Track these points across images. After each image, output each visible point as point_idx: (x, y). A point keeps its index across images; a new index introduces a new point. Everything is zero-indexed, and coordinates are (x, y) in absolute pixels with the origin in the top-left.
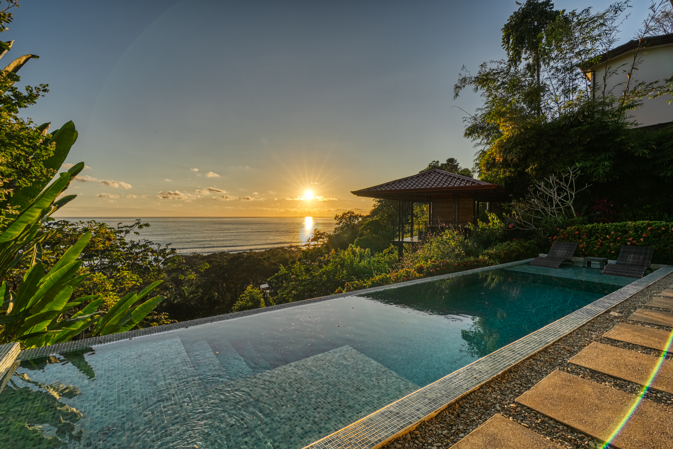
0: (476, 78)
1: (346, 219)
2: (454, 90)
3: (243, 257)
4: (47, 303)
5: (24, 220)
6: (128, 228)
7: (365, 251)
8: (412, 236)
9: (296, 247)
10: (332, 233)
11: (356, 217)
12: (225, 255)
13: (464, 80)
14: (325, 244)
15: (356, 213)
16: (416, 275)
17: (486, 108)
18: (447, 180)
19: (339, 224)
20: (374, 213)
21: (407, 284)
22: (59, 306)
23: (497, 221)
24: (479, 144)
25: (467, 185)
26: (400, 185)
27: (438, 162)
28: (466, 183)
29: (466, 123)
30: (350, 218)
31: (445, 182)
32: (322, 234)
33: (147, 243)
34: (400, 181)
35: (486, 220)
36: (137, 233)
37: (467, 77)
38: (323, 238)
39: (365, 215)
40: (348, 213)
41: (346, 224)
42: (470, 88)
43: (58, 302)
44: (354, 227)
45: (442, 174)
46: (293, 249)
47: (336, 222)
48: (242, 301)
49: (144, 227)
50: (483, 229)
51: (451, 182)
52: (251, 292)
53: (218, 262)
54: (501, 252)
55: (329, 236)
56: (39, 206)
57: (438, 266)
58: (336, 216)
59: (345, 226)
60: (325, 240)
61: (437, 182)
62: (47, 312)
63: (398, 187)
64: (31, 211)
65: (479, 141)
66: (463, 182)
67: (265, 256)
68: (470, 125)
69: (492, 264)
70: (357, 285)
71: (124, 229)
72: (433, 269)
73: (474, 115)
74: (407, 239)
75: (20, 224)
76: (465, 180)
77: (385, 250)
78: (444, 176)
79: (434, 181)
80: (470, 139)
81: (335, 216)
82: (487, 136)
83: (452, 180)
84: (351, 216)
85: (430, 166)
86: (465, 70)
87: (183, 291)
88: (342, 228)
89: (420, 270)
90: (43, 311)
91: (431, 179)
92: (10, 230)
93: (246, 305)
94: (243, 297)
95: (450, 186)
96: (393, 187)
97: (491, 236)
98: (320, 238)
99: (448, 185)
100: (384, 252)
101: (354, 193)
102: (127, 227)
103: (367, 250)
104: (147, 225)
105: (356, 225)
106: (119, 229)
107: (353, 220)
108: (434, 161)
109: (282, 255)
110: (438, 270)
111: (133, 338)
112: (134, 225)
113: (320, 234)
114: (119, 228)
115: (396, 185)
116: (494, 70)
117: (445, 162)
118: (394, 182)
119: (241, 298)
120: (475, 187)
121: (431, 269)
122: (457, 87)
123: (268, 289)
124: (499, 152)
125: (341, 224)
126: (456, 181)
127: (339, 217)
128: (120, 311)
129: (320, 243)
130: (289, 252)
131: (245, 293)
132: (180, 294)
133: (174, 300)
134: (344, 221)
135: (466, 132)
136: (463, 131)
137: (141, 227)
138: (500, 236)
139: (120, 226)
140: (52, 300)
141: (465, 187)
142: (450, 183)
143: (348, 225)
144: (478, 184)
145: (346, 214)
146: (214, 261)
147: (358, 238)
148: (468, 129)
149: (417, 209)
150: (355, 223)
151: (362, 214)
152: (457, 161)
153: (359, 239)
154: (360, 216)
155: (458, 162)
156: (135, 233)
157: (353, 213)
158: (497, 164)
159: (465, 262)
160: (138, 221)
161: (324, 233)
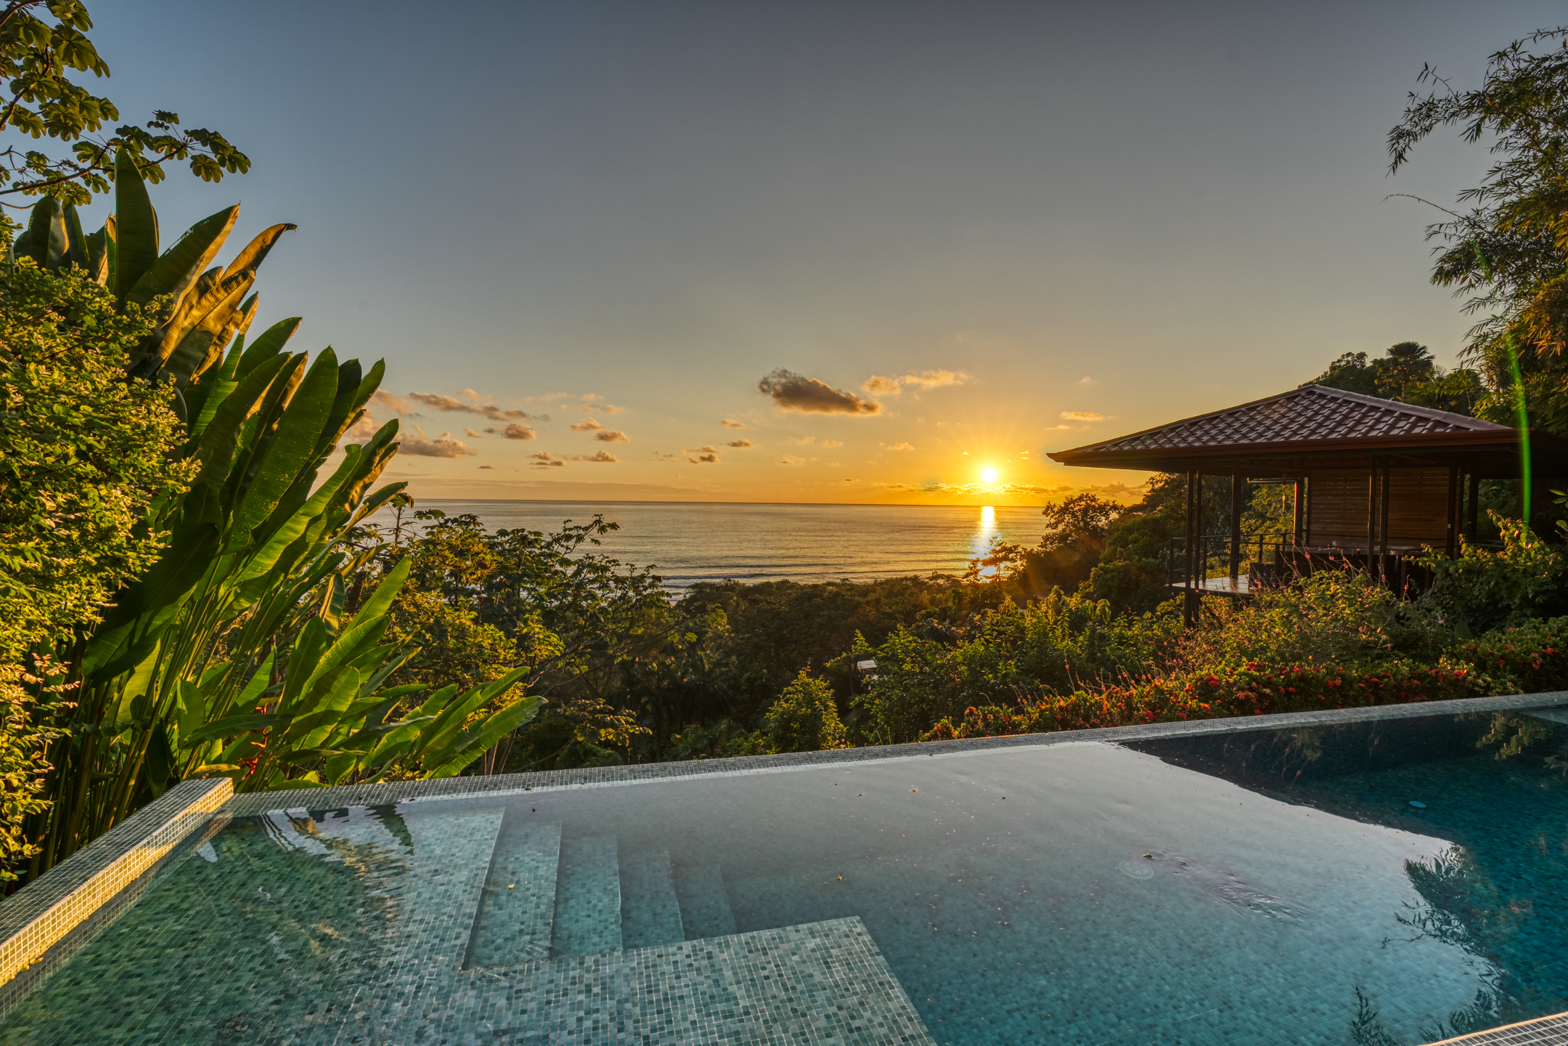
0: (1474, 97)
1: (1074, 515)
2: (1388, 145)
3: (821, 596)
4: (322, 695)
5: (282, 537)
6: (581, 532)
7: (1095, 607)
8: (1234, 575)
9: (948, 577)
10: (1036, 548)
11: (1103, 509)
12: (788, 588)
13: (1428, 109)
14: (1019, 573)
15: (1102, 499)
16: (1186, 703)
17: (1498, 184)
18: (1346, 417)
19: (1055, 526)
20: (1153, 500)
21: (1138, 733)
22: (342, 704)
23: (1531, 545)
24: (1483, 302)
25: (1417, 430)
26: (1192, 434)
27: (1362, 355)
28: (1414, 425)
29: (1438, 240)
30: (1085, 511)
31: (1339, 424)
32: (1010, 550)
33: (609, 562)
34: (1193, 423)
35: (1489, 539)
36: (596, 542)
37: (1437, 97)
38: (1013, 560)
39: (1128, 504)
40: (1081, 498)
41: (1074, 525)
42: (1450, 132)
43: (340, 696)
44: (1096, 533)
45: (1334, 399)
46: (941, 582)
47: (1047, 520)
48: (787, 701)
49: (609, 529)
50: (1473, 571)
51: (1358, 422)
52: (808, 684)
53: (769, 603)
54: (1528, 651)
55: (1029, 556)
56: (308, 510)
57: (1268, 683)
58: (1048, 507)
59: (1071, 531)
60: (1019, 563)
61: (1312, 425)
62: (325, 711)
63: (1184, 440)
64: (294, 521)
65: (1484, 290)
66: (1401, 424)
67: (871, 597)
68: (1452, 244)
69: (1487, 691)
70: (995, 718)
71: (574, 533)
72: (1251, 690)
73: (1471, 214)
74: (1217, 583)
75: (276, 546)
76: (1411, 416)
77: (1163, 604)
78: (1340, 405)
79: (1302, 420)
80: (1455, 284)
81: (1045, 505)
82: (1521, 273)
83: (1365, 415)
84: (1088, 506)
85: (1333, 368)
86: (1431, 78)
87: (701, 660)
88: (1063, 537)
89: (1206, 689)
90: (317, 710)
91: (1292, 415)
92: (260, 557)
93: (795, 712)
94: (790, 693)
95: (1353, 435)
96: (1170, 441)
97: (1504, 594)
98: (1005, 558)
99: (1348, 433)
100: (1159, 608)
101: (1056, 457)
102: (580, 528)
103: (1101, 603)
104: (614, 526)
105: (1102, 529)
106: (567, 532)
107: (1092, 518)
108: (1349, 354)
109: (911, 595)
110: (1262, 696)
111: (418, 799)
112: (591, 526)
113: (1004, 549)
114: (565, 530)
115: (1179, 435)
116: (1545, 60)
117: (1386, 356)
118: (1173, 428)
119: (785, 695)
120: (1443, 437)
121: (1242, 689)
122: (1400, 134)
123: (873, 671)
124: (1551, 322)
125: (1061, 527)
126: (1378, 421)
127: (1056, 509)
128: (449, 725)
129: (1004, 571)
130: (929, 588)
131: (793, 685)
132: (693, 665)
133: (683, 677)
134: (1067, 518)
135: (1441, 268)
136: (1432, 264)
137: (602, 529)
138: (1536, 594)
139: (569, 525)
140: (328, 691)
141: (1409, 438)
142: (1355, 425)
143: (1081, 528)
144: (1458, 427)
145: (1073, 501)
146: (761, 601)
147: (1102, 565)
148: (1450, 257)
149: (1262, 497)
150: (1100, 524)
151: (1119, 503)
152: (1428, 350)
153: (1102, 569)
154: (1115, 508)
155: (1430, 352)
156: (593, 540)
157: (1094, 500)
158: (1543, 362)
159: (1378, 676)
160: (597, 518)
161: (1016, 547)
